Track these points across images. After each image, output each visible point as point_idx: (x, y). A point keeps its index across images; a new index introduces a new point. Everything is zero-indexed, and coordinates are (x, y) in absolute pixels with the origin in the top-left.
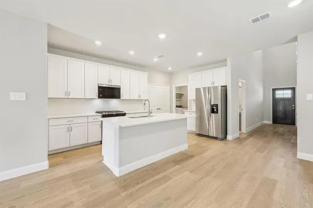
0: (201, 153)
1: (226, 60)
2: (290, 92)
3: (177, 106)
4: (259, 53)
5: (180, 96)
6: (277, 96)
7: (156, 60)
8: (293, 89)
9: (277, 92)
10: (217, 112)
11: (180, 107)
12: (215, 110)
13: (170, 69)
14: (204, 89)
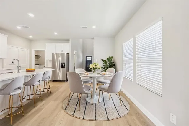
0: (57, 90)
1: (69, 40)
2: (91, 58)
3: (36, 64)
4: (81, 40)
5: (37, 57)
6: (87, 59)
7: (19, 28)
8: (92, 57)
9: (87, 58)
10: (64, 67)
11: (38, 64)
12: (64, 66)
13: (31, 37)
14: (56, 54)
